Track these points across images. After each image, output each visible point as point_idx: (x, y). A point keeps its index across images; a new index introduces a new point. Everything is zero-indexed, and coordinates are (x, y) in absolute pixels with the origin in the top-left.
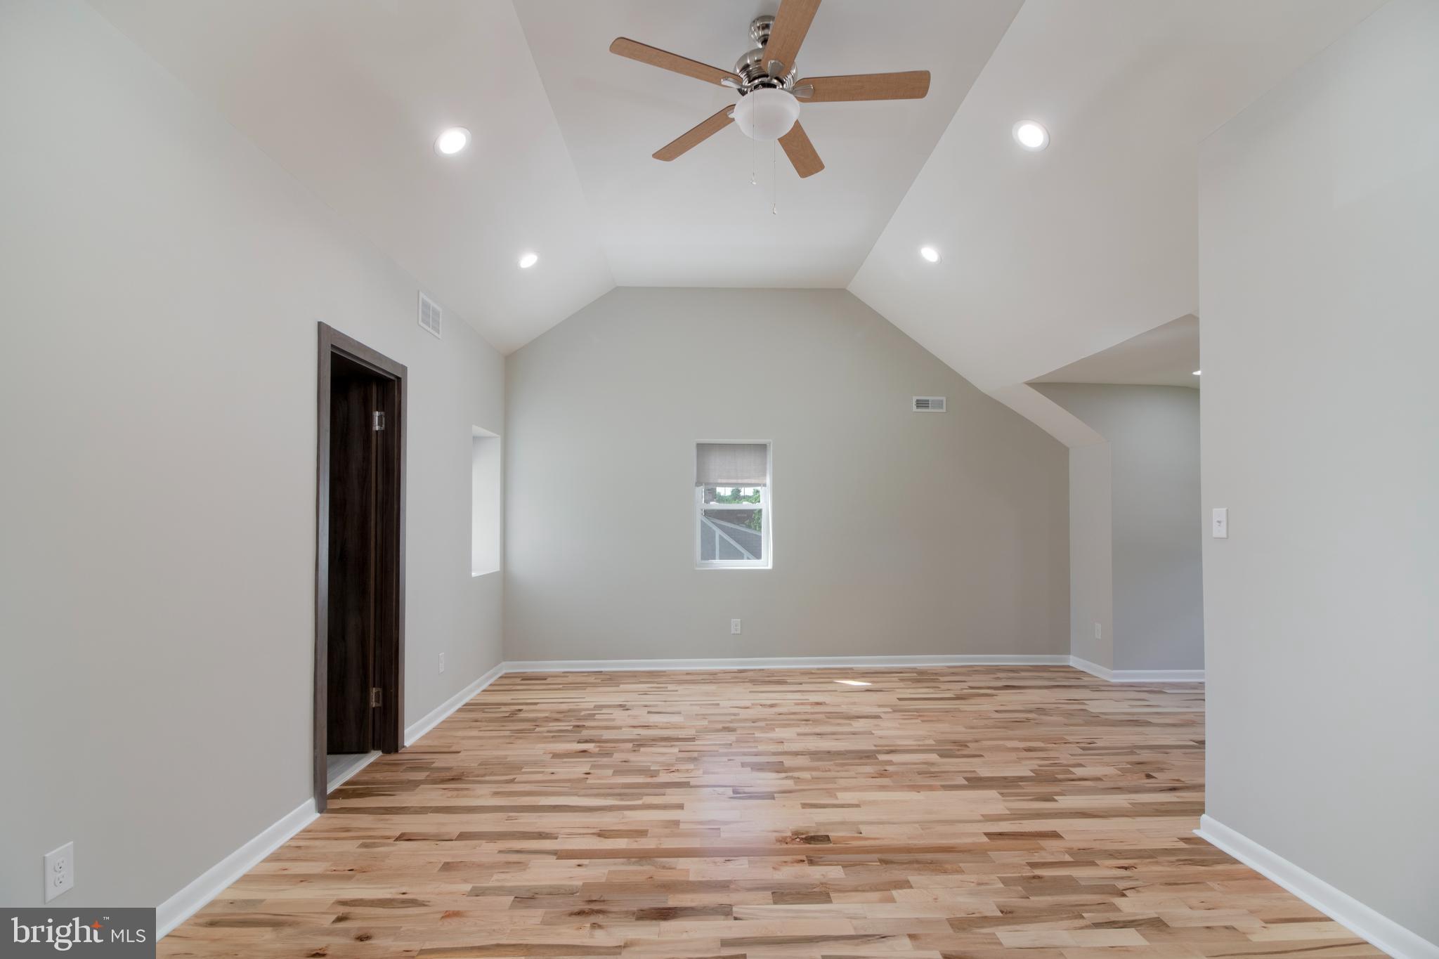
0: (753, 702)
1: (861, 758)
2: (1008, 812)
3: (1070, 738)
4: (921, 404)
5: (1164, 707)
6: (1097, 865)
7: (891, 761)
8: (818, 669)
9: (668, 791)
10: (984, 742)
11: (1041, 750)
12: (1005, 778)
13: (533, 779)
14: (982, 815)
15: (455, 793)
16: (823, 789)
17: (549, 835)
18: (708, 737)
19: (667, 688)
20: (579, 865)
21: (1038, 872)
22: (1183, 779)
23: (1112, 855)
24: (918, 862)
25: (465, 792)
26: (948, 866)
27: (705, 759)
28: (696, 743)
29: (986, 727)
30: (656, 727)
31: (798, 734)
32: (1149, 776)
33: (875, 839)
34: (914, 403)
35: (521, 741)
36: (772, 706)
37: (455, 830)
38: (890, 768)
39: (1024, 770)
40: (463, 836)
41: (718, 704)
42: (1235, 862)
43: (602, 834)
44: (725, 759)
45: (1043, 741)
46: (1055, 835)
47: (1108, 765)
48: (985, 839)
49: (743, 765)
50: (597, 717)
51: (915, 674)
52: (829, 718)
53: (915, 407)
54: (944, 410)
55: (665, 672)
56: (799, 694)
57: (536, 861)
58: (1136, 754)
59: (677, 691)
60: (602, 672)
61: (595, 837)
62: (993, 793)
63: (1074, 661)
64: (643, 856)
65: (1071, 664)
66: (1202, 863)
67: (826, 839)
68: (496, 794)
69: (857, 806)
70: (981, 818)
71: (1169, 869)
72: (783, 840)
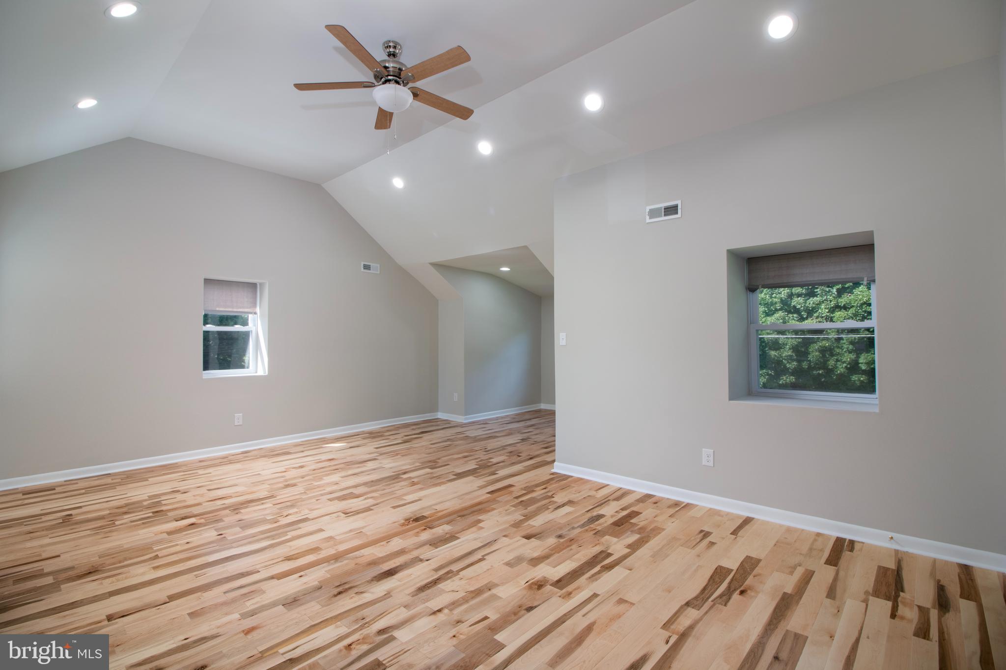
0: (286, 467)
1: (394, 480)
2: (485, 483)
3: (476, 448)
4: (367, 267)
5: (495, 429)
6: (535, 491)
7: (410, 477)
8: (302, 442)
9: (300, 525)
10: (443, 458)
11: (471, 456)
12: (469, 470)
13: (173, 552)
14: (478, 487)
15: (114, 579)
16: (395, 498)
17: (250, 572)
18: (283, 493)
19: (197, 473)
20: (300, 577)
21: (521, 499)
22: (531, 454)
23: (537, 485)
24: (474, 512)
25: (124, 576)
26: (487, 509)
27: (299, 504)
28: (278, 498)
29: (434, 452)
30: (231, 497)
31: (342, 477)
32: (519, 456)
33: (446, 510)
34: (362, 266)
35: (114, 534)
36: (302, 467)
37: (163, 596)
38: (415, 480)
39: (472, 466)
40: (172, 598)
41: (259, 474)
42: (572, 477)
43: (289, 559)
44: (314, 500)
45: (467, 452)
46: (510, 486)
47: (500, 455)
48: (489, 495)
49: (330, 500)
50: (163, 502)
51: (368, 435)
52: (348, 465)
53: (362, 268)
54: (379, 273)
55: (176, 464)
56: (310, 457)
57: (265, 586)
58: (505, 449)
59: (210, 473)
60: (110, 474)
61: (287, 562)
62: (471, 478)
63: (441, 415)
64: (337, 557)
65: (439, 417)
66: (564, 480)
67: (424, 517)
68: (155, 568)
69: (420, 500)
70: (478, 488)
71: (557, 485)
72: (403, 525)
